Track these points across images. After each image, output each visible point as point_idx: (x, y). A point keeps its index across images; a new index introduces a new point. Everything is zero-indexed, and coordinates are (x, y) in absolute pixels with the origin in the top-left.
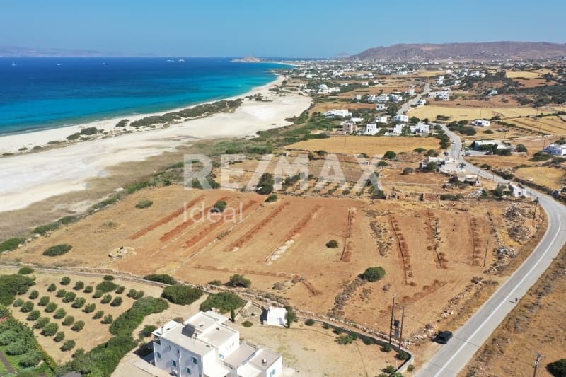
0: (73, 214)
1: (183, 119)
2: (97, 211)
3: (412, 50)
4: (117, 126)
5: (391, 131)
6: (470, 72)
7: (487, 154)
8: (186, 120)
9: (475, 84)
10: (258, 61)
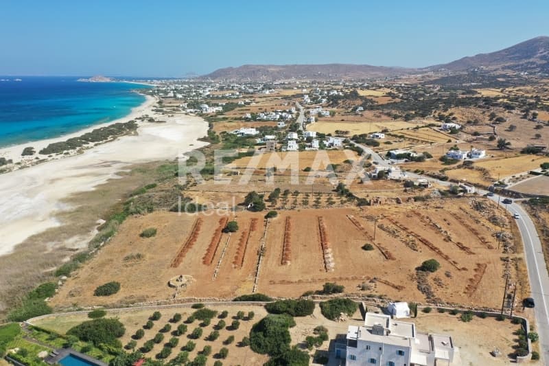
0: (78, 251)
1: (91, 144)
2: (103, 246)
3: (259, 70)
4: (23, 155)
5: (310, 146)
6: (329, 91)
7: (406, 161)
8: (96, 145)
9: (339, 102)
10: (108, 80)
